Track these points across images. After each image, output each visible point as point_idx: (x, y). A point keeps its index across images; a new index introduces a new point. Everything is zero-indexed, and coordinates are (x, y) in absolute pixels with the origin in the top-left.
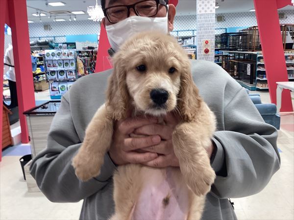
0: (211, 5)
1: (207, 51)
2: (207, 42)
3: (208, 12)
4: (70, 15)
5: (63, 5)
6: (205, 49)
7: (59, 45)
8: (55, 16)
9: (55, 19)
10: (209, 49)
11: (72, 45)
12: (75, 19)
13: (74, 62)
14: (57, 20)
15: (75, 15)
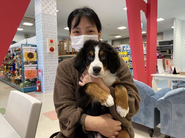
0: (53, 8)
1: (52, 50)
2: (52, 41)
3: (51, 13)
6: (50, 47)
10: (54, 47)
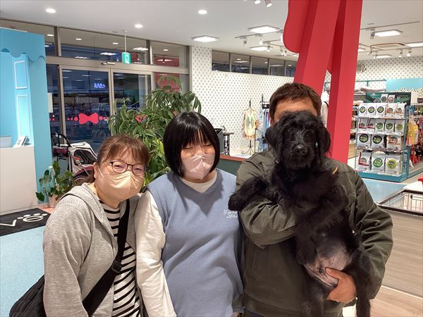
4: (401, 49)
5: (398, 33)
7: (383, 96)
8: (376, 51)
9: (377, 55)
11: (404, 96)
12: (409, 55)
13: (403, 124)
14: (378, 57)
15: (410, 48)
